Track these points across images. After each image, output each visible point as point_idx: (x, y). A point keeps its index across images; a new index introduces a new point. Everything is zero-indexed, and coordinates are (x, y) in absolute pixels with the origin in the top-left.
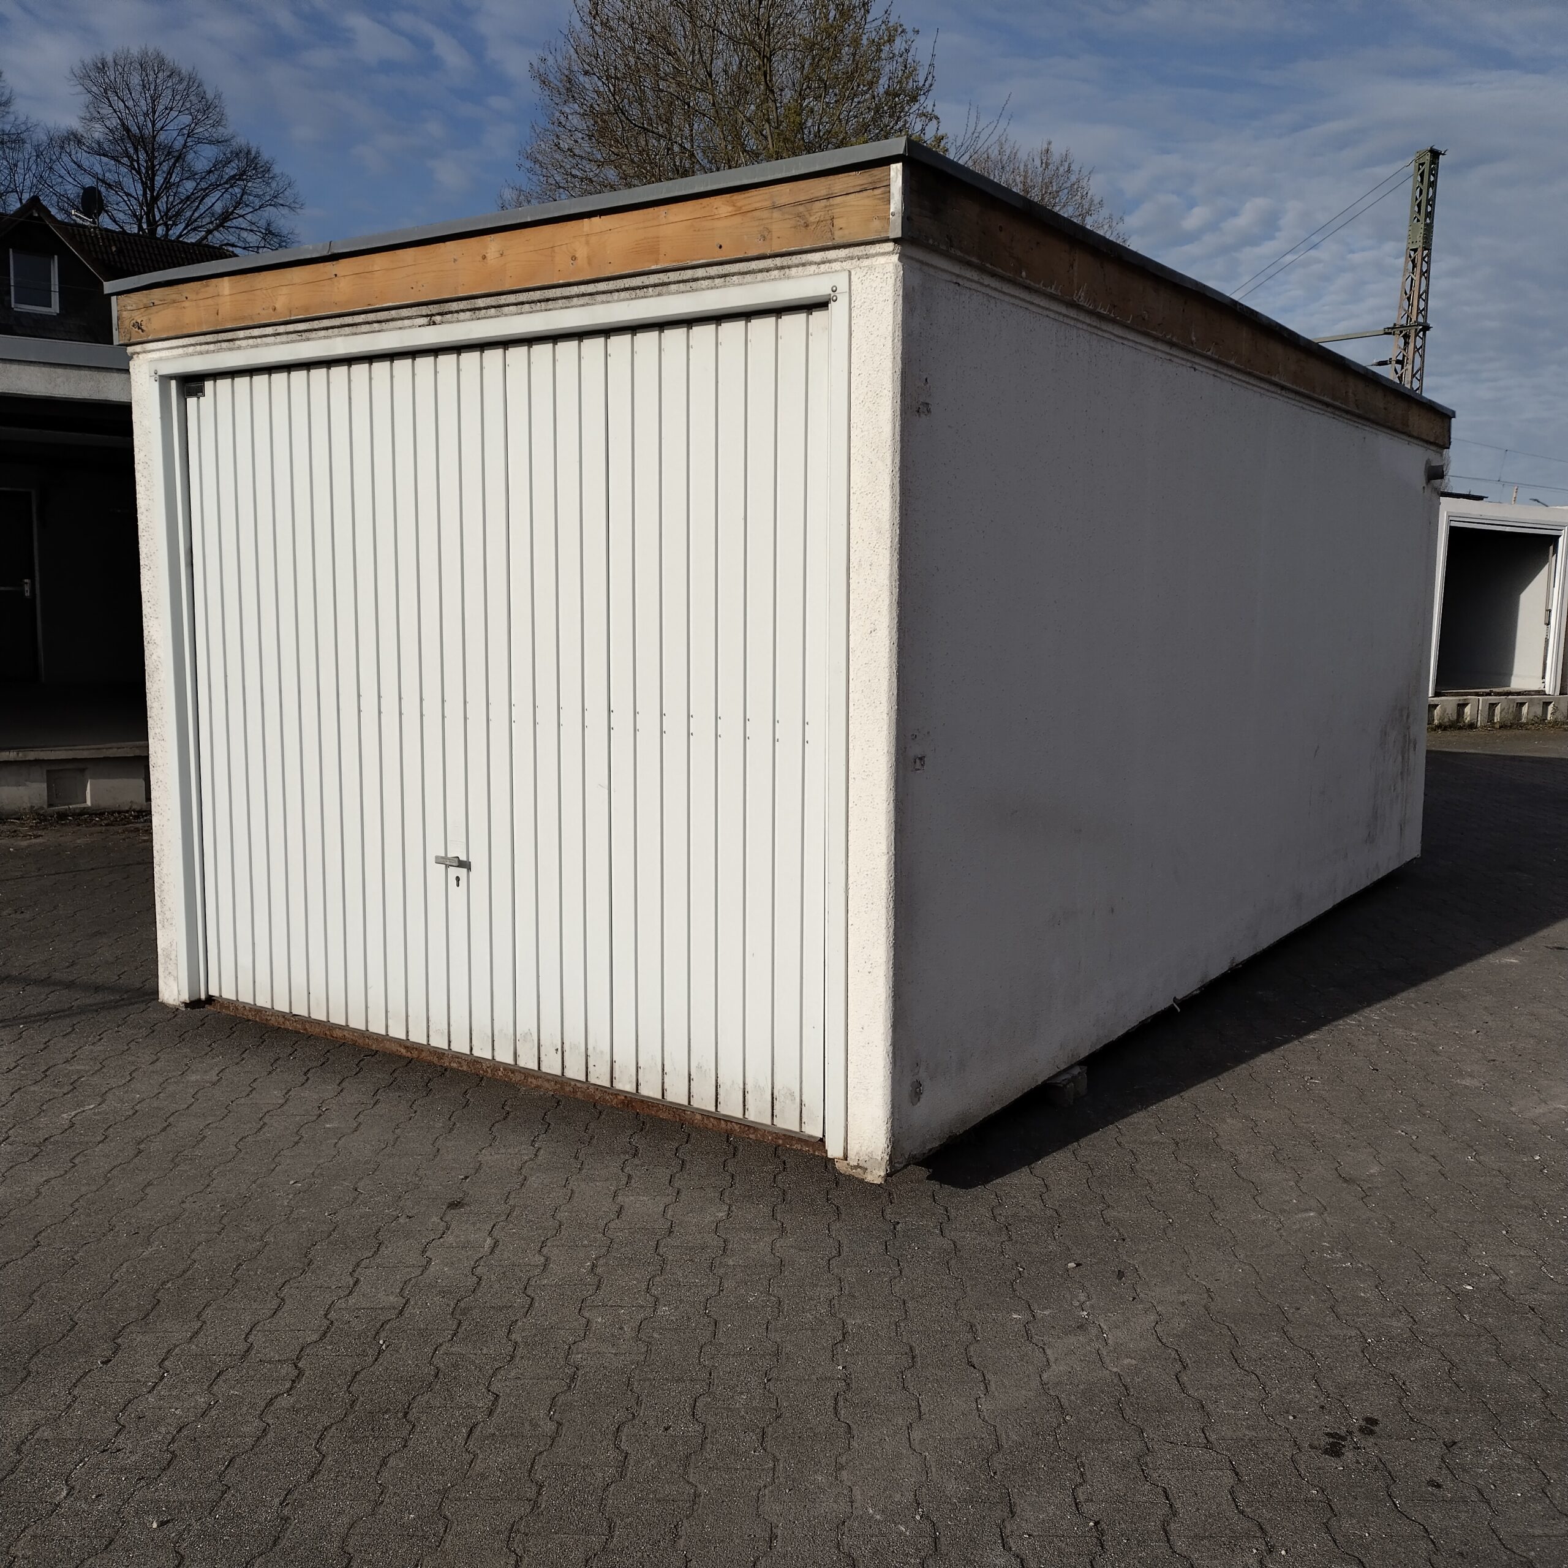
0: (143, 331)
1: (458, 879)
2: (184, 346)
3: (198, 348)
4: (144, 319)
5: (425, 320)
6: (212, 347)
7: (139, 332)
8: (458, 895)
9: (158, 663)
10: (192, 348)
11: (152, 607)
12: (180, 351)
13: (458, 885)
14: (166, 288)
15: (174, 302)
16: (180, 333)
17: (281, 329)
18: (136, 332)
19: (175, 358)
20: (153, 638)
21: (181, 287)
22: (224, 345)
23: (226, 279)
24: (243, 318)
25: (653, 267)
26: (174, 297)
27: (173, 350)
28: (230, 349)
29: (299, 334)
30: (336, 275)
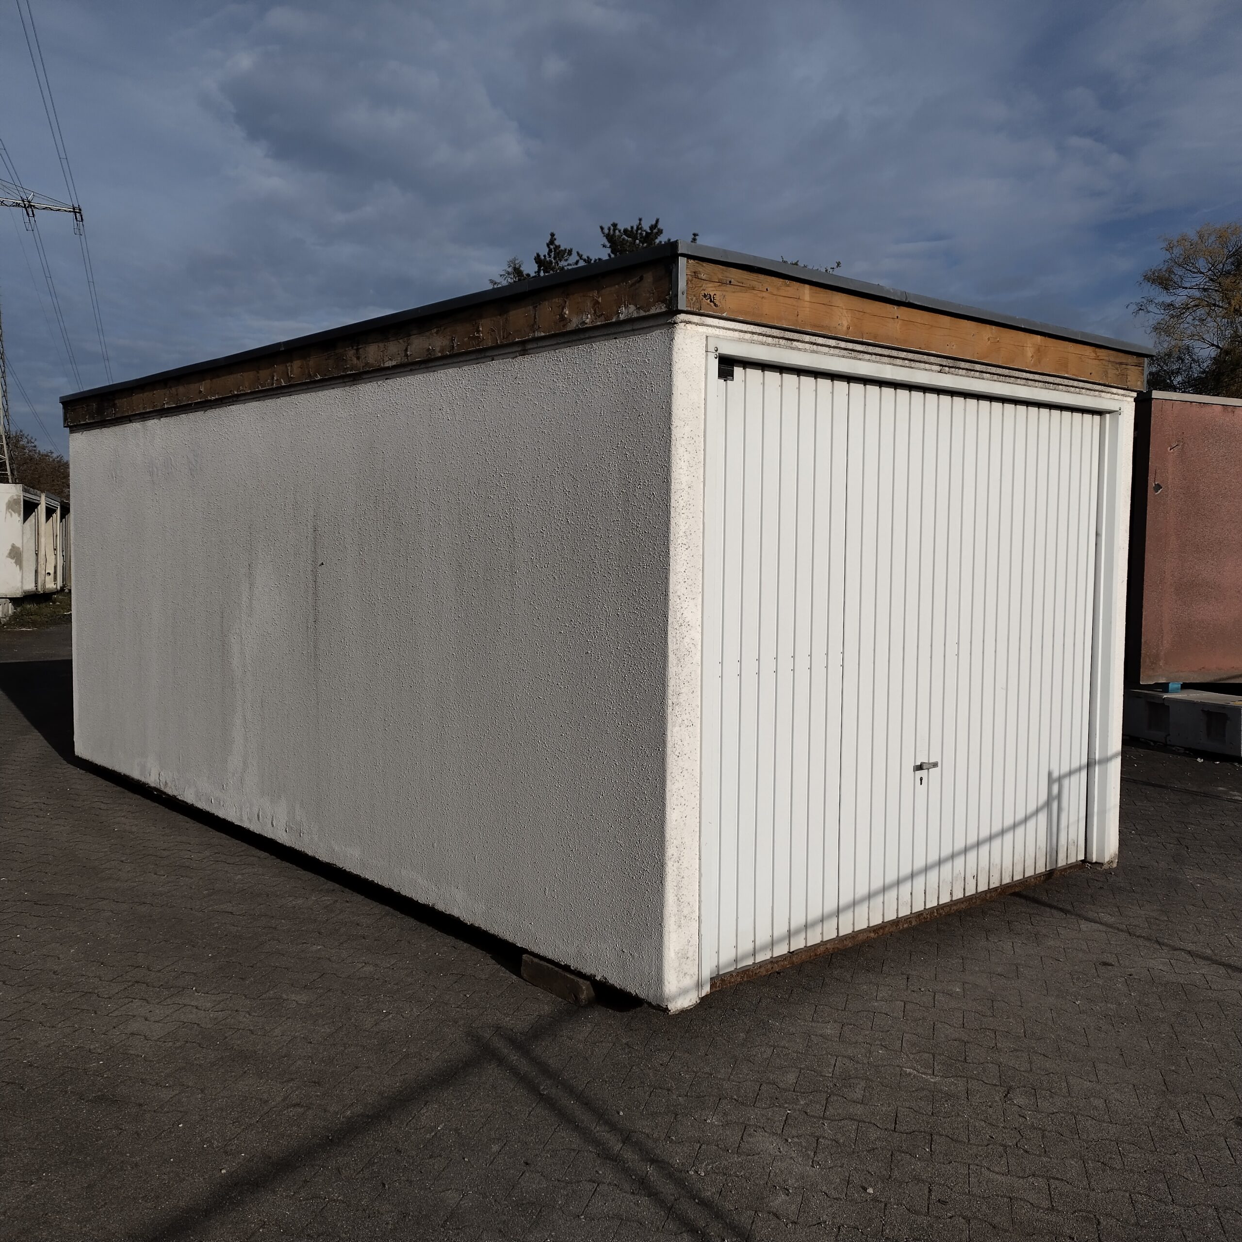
0: (716, 305)
1: (921, 779)
2: (741, 331)
3: (755, 337)
4: (718, 293)
5: (938, 368)
6: (770, 340)
7: (711, 306)
8: (921, 789)
9: (691, 645)
10: (749, 335)
11: (689, 587)
12: (737, 334)
13: (921, 784)
14: (745, 272)
15: (753, 288)
16: (749, 319)
17: (843, 344)
18: (708, 304)
19: (733, 340)
20: (687, 620)
21: (762, 277)
22: (782, 342)
23: (807, 286)
24: (822, 327)
25: (1066, 375)
26: (755, 283)
27: (728, 332)
28: (787, 347)
29: (850, 352)
30: (897, 317)
